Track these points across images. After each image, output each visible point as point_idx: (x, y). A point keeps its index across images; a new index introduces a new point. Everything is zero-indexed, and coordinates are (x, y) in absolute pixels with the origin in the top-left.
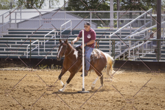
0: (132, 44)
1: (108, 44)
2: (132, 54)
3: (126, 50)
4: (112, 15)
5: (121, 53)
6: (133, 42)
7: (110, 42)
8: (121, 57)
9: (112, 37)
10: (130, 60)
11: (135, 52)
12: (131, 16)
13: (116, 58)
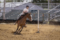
0: (56, 15)
2: (56, 19)
3: (54, 17)
4: (49, 5)
5: (52, 19)
6: (56, 14)
9: (49, 13)
10: (55, 21)
11: (57, 18)
12: (56, 5)
13: (50, 20)
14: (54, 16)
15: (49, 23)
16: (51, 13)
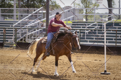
0: (29, 31)
1: (12, 31)
2: (28, 38)
3: (24, 35)
4: (15, 11)
5: (21, 38)
7: (14, 30)
8: (21, 40)
9: (15, 26)
10: (27, 42)
11: (31, 37)
12: (28, 12)
13: (18, 40)
14: (25, 33)
15: (15, 45)
16: (19, 26)
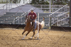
2: (58, 23)
5: (54, 23)
6: (59, 18)
7: (49, 18)
8: (54, 25)
10: (58, 26)
12: (58, 7)
13: (52, 25)
14: (56, 20)
15: (50, 28)
